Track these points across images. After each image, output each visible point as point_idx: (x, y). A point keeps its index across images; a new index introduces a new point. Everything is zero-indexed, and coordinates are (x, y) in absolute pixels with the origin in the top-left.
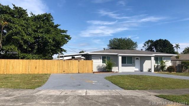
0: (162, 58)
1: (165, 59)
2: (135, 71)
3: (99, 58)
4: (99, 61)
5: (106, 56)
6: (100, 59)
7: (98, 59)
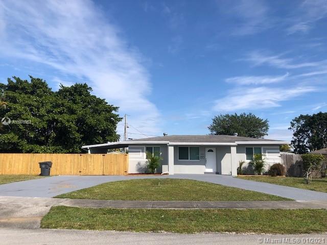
0: (260, 148)
1: (267, 151)
2: (205, 173)
3: (141, 150)
4: (141, 156)
5: (153, 147)
6: (143, 152)
7: (139, 152)
